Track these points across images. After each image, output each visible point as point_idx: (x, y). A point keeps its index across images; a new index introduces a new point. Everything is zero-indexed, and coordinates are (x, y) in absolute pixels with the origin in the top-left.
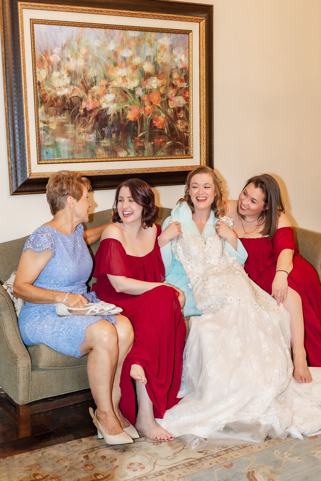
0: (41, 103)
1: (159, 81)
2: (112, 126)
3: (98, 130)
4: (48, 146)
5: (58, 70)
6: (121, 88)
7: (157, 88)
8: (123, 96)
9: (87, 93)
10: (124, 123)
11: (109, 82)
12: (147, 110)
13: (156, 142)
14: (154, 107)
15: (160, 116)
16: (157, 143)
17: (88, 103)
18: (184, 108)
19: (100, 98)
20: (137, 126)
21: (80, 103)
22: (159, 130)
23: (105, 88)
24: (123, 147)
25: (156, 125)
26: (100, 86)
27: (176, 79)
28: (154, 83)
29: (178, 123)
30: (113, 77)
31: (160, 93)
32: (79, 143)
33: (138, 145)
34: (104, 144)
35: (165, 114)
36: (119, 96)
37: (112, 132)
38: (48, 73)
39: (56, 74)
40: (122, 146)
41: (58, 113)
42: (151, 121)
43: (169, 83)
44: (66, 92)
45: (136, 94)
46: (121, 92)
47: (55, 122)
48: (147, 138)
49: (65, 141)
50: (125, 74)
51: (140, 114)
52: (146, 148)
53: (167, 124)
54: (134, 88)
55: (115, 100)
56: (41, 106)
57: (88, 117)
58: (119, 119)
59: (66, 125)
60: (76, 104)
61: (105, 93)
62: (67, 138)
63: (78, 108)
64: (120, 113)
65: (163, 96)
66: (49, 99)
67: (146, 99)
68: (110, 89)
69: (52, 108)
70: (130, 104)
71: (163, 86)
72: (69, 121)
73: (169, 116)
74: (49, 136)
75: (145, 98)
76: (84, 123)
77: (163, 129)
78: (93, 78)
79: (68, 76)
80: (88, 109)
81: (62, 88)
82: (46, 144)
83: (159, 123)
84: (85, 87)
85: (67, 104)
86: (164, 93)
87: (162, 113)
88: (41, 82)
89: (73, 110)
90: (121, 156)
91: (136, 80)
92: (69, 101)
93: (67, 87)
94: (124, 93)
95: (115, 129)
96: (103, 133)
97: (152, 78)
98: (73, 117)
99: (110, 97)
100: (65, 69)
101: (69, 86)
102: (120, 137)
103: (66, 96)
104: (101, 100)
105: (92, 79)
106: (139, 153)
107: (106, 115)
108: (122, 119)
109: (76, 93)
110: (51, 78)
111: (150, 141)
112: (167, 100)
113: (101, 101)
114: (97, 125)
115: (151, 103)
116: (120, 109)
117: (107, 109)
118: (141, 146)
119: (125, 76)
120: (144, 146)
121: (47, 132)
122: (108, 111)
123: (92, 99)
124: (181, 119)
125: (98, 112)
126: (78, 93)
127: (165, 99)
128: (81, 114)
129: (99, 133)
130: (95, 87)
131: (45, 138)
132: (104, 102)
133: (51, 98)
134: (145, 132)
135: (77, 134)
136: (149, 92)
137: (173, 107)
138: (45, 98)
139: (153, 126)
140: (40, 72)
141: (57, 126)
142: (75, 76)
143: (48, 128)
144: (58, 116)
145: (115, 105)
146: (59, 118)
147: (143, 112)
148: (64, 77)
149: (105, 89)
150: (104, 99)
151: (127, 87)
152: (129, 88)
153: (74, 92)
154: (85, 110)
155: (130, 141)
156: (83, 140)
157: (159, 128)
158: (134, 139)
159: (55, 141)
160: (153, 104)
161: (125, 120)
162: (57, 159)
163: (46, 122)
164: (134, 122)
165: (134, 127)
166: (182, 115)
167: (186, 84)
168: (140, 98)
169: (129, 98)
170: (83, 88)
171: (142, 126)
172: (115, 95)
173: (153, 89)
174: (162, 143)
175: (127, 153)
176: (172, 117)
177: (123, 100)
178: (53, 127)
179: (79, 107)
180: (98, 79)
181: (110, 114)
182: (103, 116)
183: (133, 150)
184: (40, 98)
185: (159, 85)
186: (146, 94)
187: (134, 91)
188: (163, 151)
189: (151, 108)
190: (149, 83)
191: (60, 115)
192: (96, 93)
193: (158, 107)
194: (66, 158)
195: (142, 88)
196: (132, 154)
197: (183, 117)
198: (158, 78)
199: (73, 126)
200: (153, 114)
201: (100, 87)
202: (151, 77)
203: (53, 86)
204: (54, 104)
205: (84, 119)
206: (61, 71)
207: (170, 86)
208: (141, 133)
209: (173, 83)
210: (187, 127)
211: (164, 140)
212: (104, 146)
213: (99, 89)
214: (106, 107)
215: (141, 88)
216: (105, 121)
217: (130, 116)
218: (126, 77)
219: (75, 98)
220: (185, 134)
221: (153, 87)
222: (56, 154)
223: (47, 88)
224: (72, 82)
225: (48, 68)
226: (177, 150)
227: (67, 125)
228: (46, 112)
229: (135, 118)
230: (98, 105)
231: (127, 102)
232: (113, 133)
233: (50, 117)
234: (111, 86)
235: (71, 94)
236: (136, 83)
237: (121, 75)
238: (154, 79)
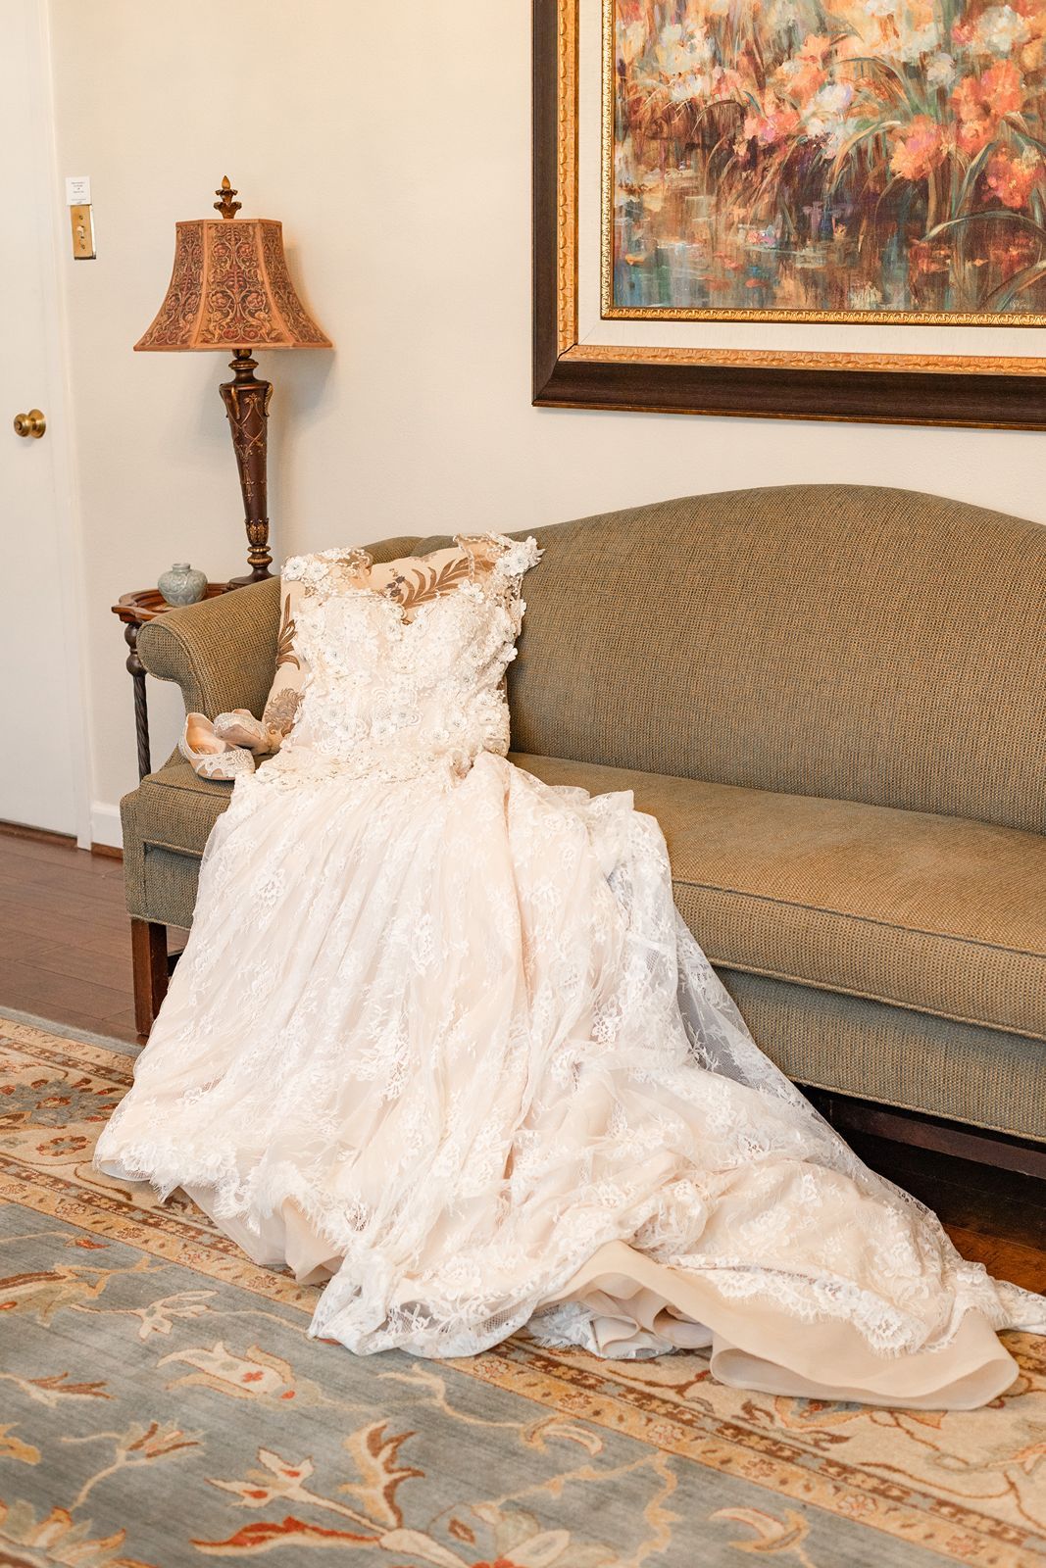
0: (625, 128)
1: (1020, 19)
2: (838, 198)
3: (787, 214)
4: (636, 265)
5: (679, 18)
6: (874, 60)
7: (1013, 50)
8: (879, 89)
9: (761, 86)
10: (878, 188)
11: (836, 42)
12: (968, 137)
13: (992, 258)
14: (994, 125)
15: (1016, 160)
16: (999, 261)
17: (763, 123)
19: (803, 101)
20: (927, 199)
21: (739, 123)
22: (1008, 213)
23: (820, 64)
24: (868, 274)
25: (1000, 194)
26: (805, 59)
28: (1001, 32)
30: (847, 22)
31: (1022, 67)
32: (726, 256)
33: (925, 268)
34: (805, 261)
35: (1039, 150)
36: (866, 90)
37: (833, 221)
38: (648, 31)
39: (671, 33)
40: (865, 272)
41: (672, 160)
42: (981, 180)
44: (698, 88)
45: (929, 79)
46: (875, 74)
47: (661, 187)
48: (960, 244)
49: (684, 250)
50: (892, 9)
51: (938, 151)
52: (951, 279)
53: (1042, 190)
54: (925, 55)
55: (853, 105)
56: (624, 139)
57: (760, 168)
58: (862, 174)
59: (691, 198)
60: (726, 128)
61: (819, 85)
62: (692, 238)
63: (732, 141)
64: (866, 152)
65: (1034, 77)
66: (648, 115)
67: (966, 97)
68: (839, 70)
69: (655, 144)
70: (906, 117)
71: (1036, 37)
72: (702, 184)
74: (639, 234)
75: (962, 91)
76: (745, 189)
77: (1024, 210)
78: (782, 33)
79: (707, 36)
80: (761, 144)
81: (689, 77)
82: (630, 258)
83: (1011, 186)
84: (757, 69)
85: (700, 128)
86: (1040, 65)
87: (1027, 148)
88: (627, 61)
89: (716, 146)
90: (857, 307)
91: (932, 24)
92: (706, 119)
93: (701, 71)
94: (884, 79)
95: (844, 210)
96: (803, 222)
97: (993, 12)
98: (714, 171)
99: (834, 97)
100: (697, 12)
101: (708, 69)
102: (861, 238)
103: (699, 101)
104: (805, 108)
105: (780, 38)
106: (923, 299)
107: (820, 159)
108: (872, 172)
109: (727, 89)
110: (657, 49)
111: (970, 255)
113: (805, 113)
114: (787, 196)
115: (986, 109)
116: (866, 136)
117: (824, 139)
118: (934, 274)
119: (890, 17)
120: (947, 272)
121: (637, 220)
122: (827, 145)
123: (778, 107)
125: (793, 153)
126: (732, 89)
127: (1044, 89)
128: (740, 159)
129: (791, 225)
130: (786, 66)
131: (629, 240)
132: (814, 114)
133: (653, 111)
134: (952, 222)
135: (721, 227)
136: (978, 68)
138: (635, 112)
139: (985, 199)
140: (628, 32)
141: (665, 200)
142: (726, 34)
143: (640, 206)
144: (671, 170)
145: (852, 121)
146: (673, 174)
147: (952, 147)
148: (695, 41)
149: (821, 68)
150: (816, 103)
151: (895, 55)
152: (903, 59)
153: (723, 86)
154: (752, 144)
155: (893, 252)
156: (738, 249)
157: (1009, 205)
158: (910, 245)
159: (657, 250)
160: (993, 111)
161: (882, 178)
162: (659, 305)
163: (636, 187)
164: (915, 184)
165: (915, 203)
168: (942, 94)
169: (902, 94)
170: (751, 69)
171: (943, 199)
172: (852, 89)
173: (996, 53)
174: (1019, 262)
175: (879, 295)
177: (879, 103)
178: (655, 203)
179: (735, 138)
180: (799, 35)
181: (830, 157)
182: (810, 166)
183: (901, 285)
184: (624, 113)
185: (1020, 37)
186: (967, 76)
187: (923, 67)
188: (1019, 294)
189: (985, 130)
190: (979, 32)
191: (677, 167)
192: (789, 88)
193: (1013, 125)
194: (686, 304)
195: (954, 55)
196: (898, 302)
198: (1015, 8)
199: (713, 199)
200: (990, 153)
201: (803, 62)
202: (989, 9)
203: (660, 74)
204: (662, 132)
205: (747, 178)
206: (687, 22)
208: (938, 222)
211: (1026, 251)
212: (802, 269)
213: (801, 70)
214: (820, 133)
215: (949, 52)
216: (813, 180)
217: (903, 163)
218: (895, 17)
219: (725, 106)
221: (995, 46)
222: (655, 290)
223: (645, 80)
224: (717, 52)
225: (651, 17)
227: (695, 198)
228: (638, 157)
229: (920, 169)
230: (793, 128)
231: (896, 112)
232: (836, 225)
233: (646, 173)
234: (840, 58)
235: (713, 96)
236: (929, 36)
237: (877, 14)
238: (1000, 16)
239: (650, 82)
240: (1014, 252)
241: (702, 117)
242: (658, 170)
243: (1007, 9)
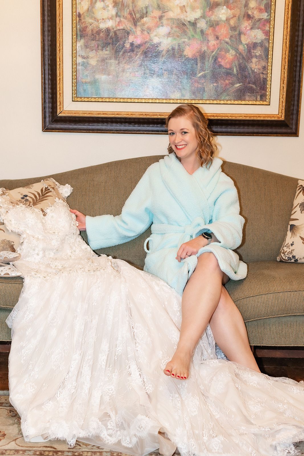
0: (81, 37)
1: (229, 11)
3: (146, 67)
4: (86, 83)
6: (178, 19)
7: (226, 20)
8: (180, 29)
9: (135, 25)
11: (164, 13)
12: (211, 46)
13: (220, 83)
14: (220, 42)
15: (227, 53)
16: (222, 84)
17: (136, 37)
18: (261, 44)
19: (152, 31)
20: (197, 64)
21: (127, 37)
22: (225, 70)
23: (158, 19)
25: (222, 64)
27: (253, 8)
28: (223, 14)
29: (253, 62)
30: (168, 6)
31: (229, 24)
32: (122, 81)
33: (197, 86)
35: (235, 51)
36: (175, 29)
37: (163, 70)
38: (90, 3)
39: (99, 5)
41: (100, 48)
42: (216, 59)
43: (243, 13)
44: (110, 24)
45: (198, 27)
46: (178, 24)
47: (96, 57)
48: (209, 79)
49: (106, 78)
50: (185, 4)
51: (201, 50)
52: (206, 89)
53: (236, 63)
54: (196, 19)
55: (171, 33)
56: (80, 40)
57: (135, 52)
58: (174, 56)
60: (122, 38)
61: (157, 26)
62: (109, 75)
63: (124, 43)
64: (175, 49)
65: (234, 29)
66: (90, 32)
67: (210, 33)
68: (164, 21)
69: (93, 42)
70: (189, 39)
71: (234, 16)
72: (112, 57)
73: (240, 54)
74: (87, 72)
75: (209, 31)
76: (129, 59)
77: (231, 69)
78: (143, 8)
79: (114, 7)
80: (135, 44)
81: (106, 20)
82: (84, 80)
83: (226, 61)
84: (134, 19)
85: (111, 37)
86: (236, 25)
87: (231, 50)
88: (81, 13)
89: (118, 44)
90: (173, 98)
91: (199, 10)
92: (114, 35)
93: (111, 18)
94: (181, 26)
95: (167, 67)
96: (152, 71)
97: (220, 8)
98: (117, 52)
99: (164, 30)
101: (114, 18)
102: (174, 76)
103: (111, 28)
104: (152, 33)
105: (143, 10)
106: (196, 96)
107: (158, 50)
108: (177, 55)
109: (122, 25)
110: (94, 10)
111: (212, 82)
112: (240, 34)
113: (152, 35)
115: (217, 38)
116: (175, 44)
117: (160, 44)
118: (200, 88)
119: (184, 6)
120: (204, 87)
121: (86, 67)
122: (160, 45)
123: (142, 32)
124: (256, 57)
125: (147, 47)
126: (124, 25)
127: (237, 32)
128: (127, 49)
129: (147, 71)
130: (145, 19)
131: (83, 74)
132: (156, 36)
133: (92, 31)
134: (206, 72)
135: (120, 71)
136: (215, 24)
137: (247, 42)
138: (85, 31)
139: (217, 65)
140: (81, 3)
141: (98, 61)
142: (121, 6)
143: (87, 63)
145: (170, 39)
146: (101, 52)
147: (206, 48)
148: (109, 8)
149: (158, 21)
150: (156, 32)
151: (185, 18)
152: (189, 20)
153: (120, 24)
154: (132, 44)
155: (185, 81)
157: (225, 67)
158: (191, 79)
159: (94, 78)
160: (220, 38)
161: (181, 56)
162: (96, 97)
163: (86, 56)
164: (193, 59)
165: (193, 65)
166: (258, 52)
167: (266, 14)
168: (202, 32)
169: (188, 31)
170: (131, 19)
171: (203, 64)
172: (170, 28)
173: (221, 20)
174: (229, 85)
175: (180, 94)
176: (244, 55)
177: (180, 33)
178: (93, 62)
179: (125, 41)
180: (150, 9)
181: (162, 50)
182: (154, 52)
183: (188, 91)
184: (80, 31)
185: (229, 16)
186: (211, 27)
187: (196, 23)
188: (228, 95)
189: (217, 44)
190: (215, 14)
191: (102, 50)
192: (146, 26)
193: (227, 43)
194: (106, 96)
195: (206, 20)
196: (187, 97)
197: (260, 55)
198: (228, 7)
199: (117, 62)
200: (219, 51)
201: (151, 18)
203: (95, 18)
204: (96, 38)
205: (130, 55)
207: (244, 17)
208: (200, 72)
209: (249, 13)
210: (264, 68)
211: (231, 81)
212: (152, 86)
213: (151, 21)
214: (158, 42)
215: (205, 19)
216: (155, 57)
217: (188, 52)
218: (186, 7)
219: (121, 31)
220: (261, 75)
221: (221, 18)
222: (94, 91)
223: (89, 20)
224: (118, 13)
226: (249, 94)
227: (109, 61)
228: (86, 46)
229: (194, 55)
230: (148, 40)
231: (185, 36)
233: (90, 52)
234: (165, 18)
235: (116, 27)
236: (198, 14)
237: (179, 5)
238: (222, 9)
239: (91, 21)
240: (227, 82)
241: (112, 34)
242: (94, 51)
243: (225, 7)
